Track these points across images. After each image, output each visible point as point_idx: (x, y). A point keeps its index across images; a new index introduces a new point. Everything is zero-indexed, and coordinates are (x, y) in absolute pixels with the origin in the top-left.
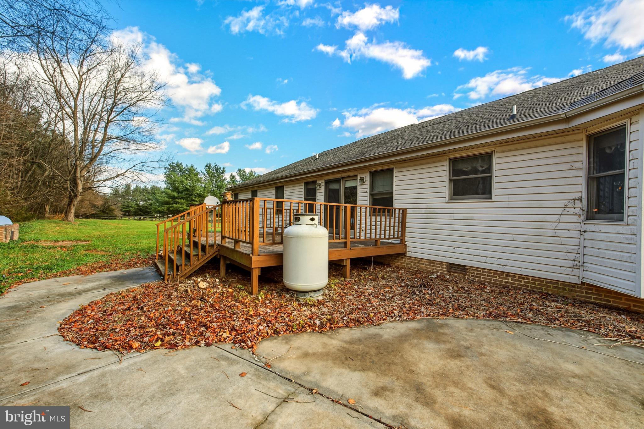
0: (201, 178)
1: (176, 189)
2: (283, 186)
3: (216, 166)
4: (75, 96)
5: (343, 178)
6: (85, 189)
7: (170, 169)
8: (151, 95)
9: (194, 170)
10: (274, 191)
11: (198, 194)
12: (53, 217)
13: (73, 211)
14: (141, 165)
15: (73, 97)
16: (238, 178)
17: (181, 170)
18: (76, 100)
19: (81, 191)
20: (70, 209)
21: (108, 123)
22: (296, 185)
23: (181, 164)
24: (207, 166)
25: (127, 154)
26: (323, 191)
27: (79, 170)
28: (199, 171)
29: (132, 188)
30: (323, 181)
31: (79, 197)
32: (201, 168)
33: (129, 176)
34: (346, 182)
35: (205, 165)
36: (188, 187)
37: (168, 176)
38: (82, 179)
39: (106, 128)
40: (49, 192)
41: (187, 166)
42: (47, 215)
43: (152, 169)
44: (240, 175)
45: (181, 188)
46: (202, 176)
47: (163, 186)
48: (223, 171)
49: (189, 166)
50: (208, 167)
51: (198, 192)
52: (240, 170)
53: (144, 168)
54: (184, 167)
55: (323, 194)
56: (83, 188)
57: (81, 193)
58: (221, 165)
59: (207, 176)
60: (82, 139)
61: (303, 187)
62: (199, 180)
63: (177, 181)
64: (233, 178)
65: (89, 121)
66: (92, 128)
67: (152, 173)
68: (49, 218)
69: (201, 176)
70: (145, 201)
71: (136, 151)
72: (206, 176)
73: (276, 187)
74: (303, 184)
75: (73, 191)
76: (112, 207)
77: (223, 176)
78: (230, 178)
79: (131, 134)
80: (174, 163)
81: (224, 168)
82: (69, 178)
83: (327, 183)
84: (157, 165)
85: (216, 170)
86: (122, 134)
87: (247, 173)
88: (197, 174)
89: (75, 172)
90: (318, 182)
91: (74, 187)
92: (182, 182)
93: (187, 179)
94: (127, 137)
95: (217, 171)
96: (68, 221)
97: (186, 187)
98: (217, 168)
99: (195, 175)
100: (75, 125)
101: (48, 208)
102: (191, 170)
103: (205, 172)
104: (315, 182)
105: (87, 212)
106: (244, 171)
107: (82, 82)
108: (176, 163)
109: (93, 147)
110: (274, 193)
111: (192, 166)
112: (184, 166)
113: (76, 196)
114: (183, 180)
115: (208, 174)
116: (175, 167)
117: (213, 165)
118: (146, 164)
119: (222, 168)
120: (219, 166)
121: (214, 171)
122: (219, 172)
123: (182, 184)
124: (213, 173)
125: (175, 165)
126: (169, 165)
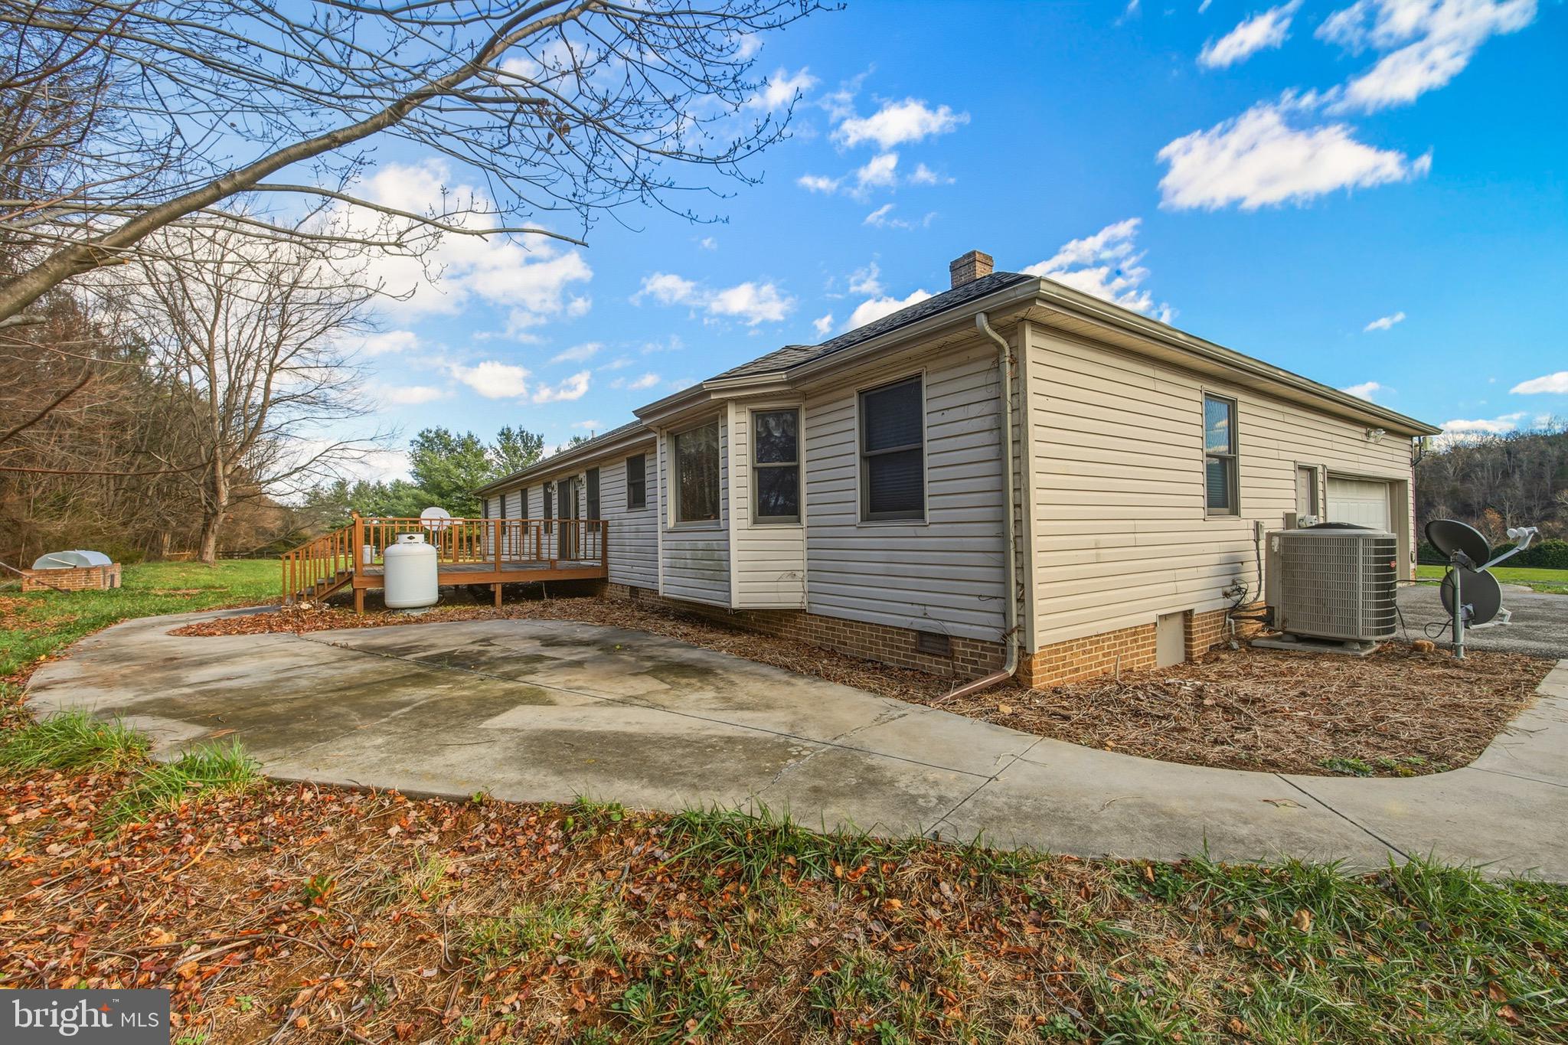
0: (490, 462)
1: (435, 488)
2: (527, 489)
3: (522, 432)
4: (209, 327)
5: (571, 478)
6: (236, 499)
7: (423, 445)
8: (350, 316)
9: (476, 443)
10: (520, 496)
12: (178, 558)
13: (212, 542)
14: (341, 446)
15: (207, 329)
17: (445, 447)
18: (211, 333)
19: (225, 504)
20: (207, 538)
21: (270, 375)
23: (446, 433)
24: (502, 434)
25: (308, 430)
26: (557, 496)
27: (220, 465)
28: (486, 446)
29: (350, 488)
30: (556, 482)
31: (222, 516)
32: (489, 440)
33: (317, 470)
35: (499, 431)
36: (461, 483)
37: (419, 461)
38: (227, 481)
39: (268, 382)
40: (168, 506)
41: (459, 436)
42: (166, 553)
43: (363, 453)
45: (446, 485)
46: (493, 456)
47: (409, 480)
48: (539, 444)
50: (506, 435)
53: (346, 454)
54: (452, 438)
55: (557, 501)
56: (230, 497)
57: (225, 507)
58: (533, 430)
59: (504, 455)
60: (227, 400)
62: (485, 466)
63: (436, 470)
65: (238, 367)
66: (244, 383)
68: (170, 559)
69: (489, 456)
70: (380, 515)
71: (328, 422)
72: (501, 457)
73: (521, 490)
74: (542, 486)
75: (210, 504)
76: (304, 531)
77: (537, 455)
80: (431, 431)
81: (539, 439)
82: (202, 482)
84: (371, 446)
85: (523, 441)
86: (300, 391)
88: (481, 453)
89: (214, 469)
90: (552, 483)
91: (212, 497)
92: (447, 471)
93: (458, 465)
94: (310, 396)
95: (525, 444)
96: (203, 561)
98: (526, 438)
99: (476, 456)
100: (210, 381)
101: (167, 539)
102: (469, 444)
103: (499, 447)
105: (249, 546)
107: (221, 299)
108: (434, 429)
109: (247, 419)
111: (470, 436)
112: (454, 436)
113: (216, 514)
114: (451, 467)
115: (504, 452)
116: (433, 439)
117: (515, 430)
118: (349, 445)
119: (535, 438)
120: (530, 432)
121: (520, 444)
122: (532, 444)
123: (448, 477)
124: (515, 450)
125: (432, 435)
126: (421, 435)
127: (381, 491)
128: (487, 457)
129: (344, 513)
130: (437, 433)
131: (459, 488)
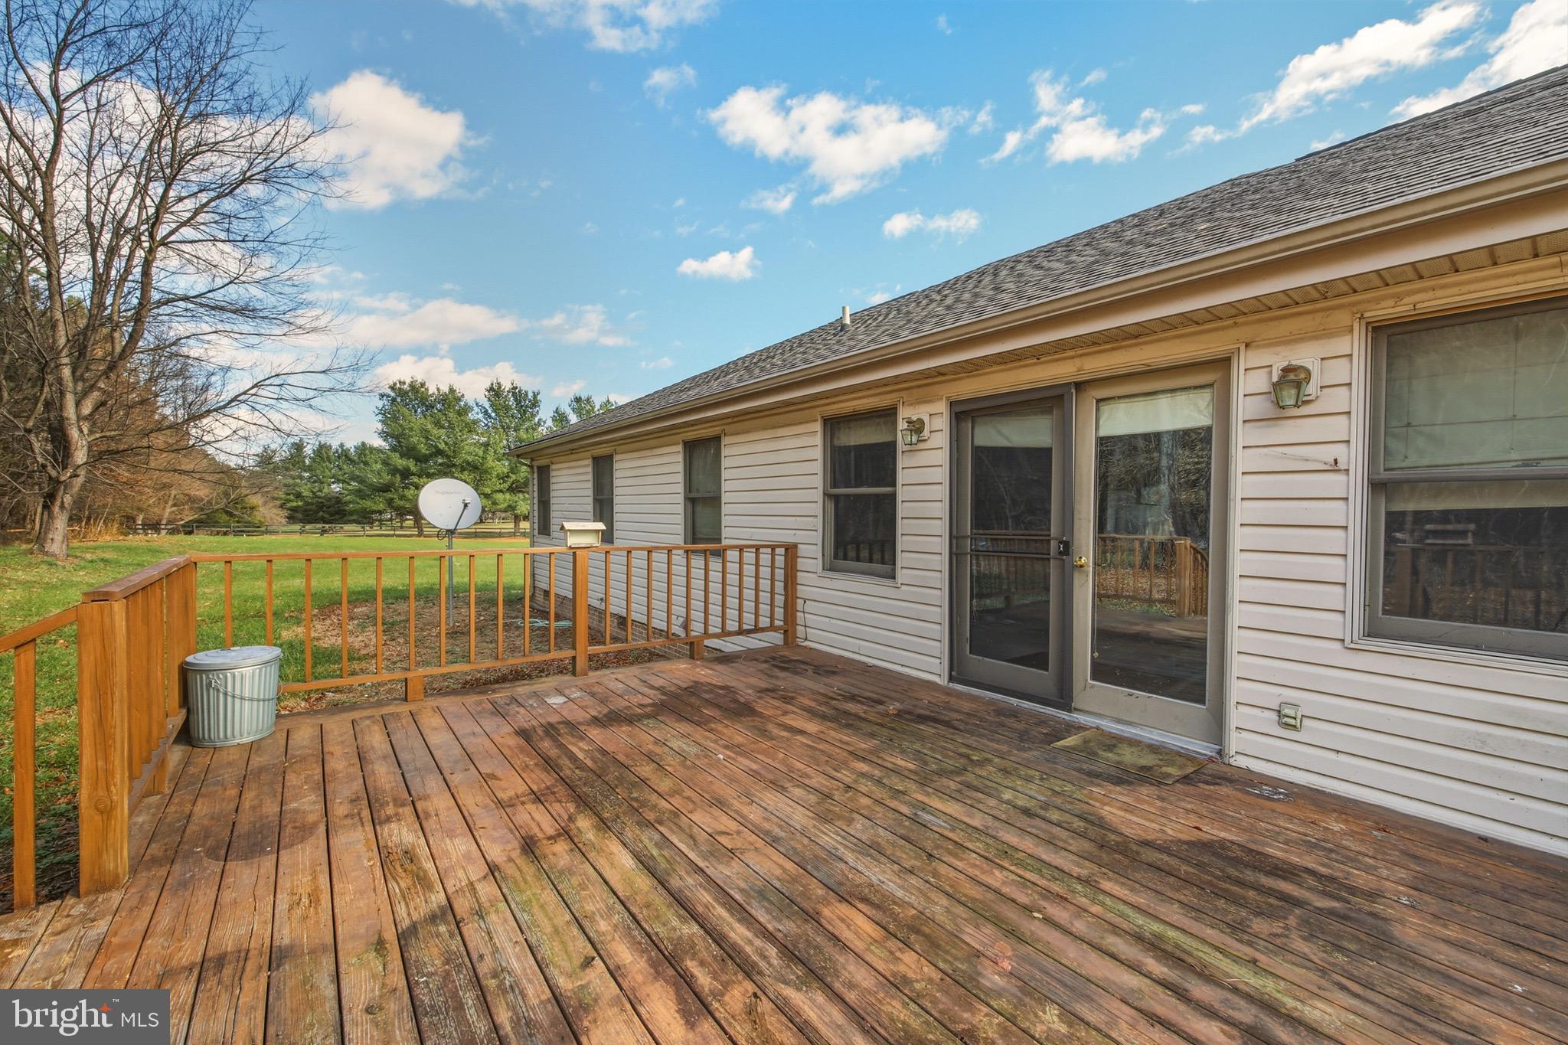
0: (475, 422)
1: (409, 452)
2: (717, 440)
3: (516, 388)
4: (43, 167)
5: (1080, 386)
7: (394, 400)
9: (459, 399)
10: (680, 458)
11: (468, 463)
14: (277, 381)
15: (38, 170)
16: (573, 419)
17: (422, 402)
18: (46, 177)
22: (781, 432)
23: (423, 385)
24: (491, 389)
26: (942, 457)
28: (471, 403)
29: (308, 450)
30: (942, 407)
34: (1106, 408)
35: (488, 386)
36: (442, 446)
37: (389, 418)
38: (84, 425)
39: (148, 264)
41: (438, 389)
43: (312, 393)
44: (578, 411)
45: (423, 449)
46: (480, 416)
47: (378, 442)
48: (535, 403)
49: (446, 390)
50: (495, 391)
51: (470, 458)
52: (578, 400)
53: (284, 392)
54: (430, 392)
55: (942, 475)
56: (90, 454)
58: (528, 388)
59: (493, 415)
61: (818, 440)
62: (471, 427)
63: (411, 430)
64: (560, 417)
67: (311, 406)
69: (475, 415)
70: (344, 482)
72: (490, 417)
73: (686, 444)
74: (818, 427)
76: (250, 499)
77: (534, 415)
78: (554, 419)
79: (232, 288)
80: (404, 383)
81: (535, 395)
83: (963, 414)
84: (324, 382)
85: (516, 400)
86: (201, 288)
87: (597, 407)
88: (467, 409)
90: (905, 413)
92: (425, 432)
93: (438, 424)
94: (218, 296)
95: (518, 401)
97: (436, 447)
98: (518, 394)
102: (450, 400)
103: (487, 405)
104: (888, 414)
106: (588, 400)
108: (408, 381)
110: (680, 468)
111: (452, 390)
112: (432, 390)
114: (429, 426)
115: (494, 411)
116: (407, 393)
117: (507, 386)
118: (291, 380)
119: (530, 395)
120: (524, 389)
121: (512, 402)
122: (524, 404)
123: (427, 438)
124: (507, 408)
125: (406, 387)
126: (392, 388)
127: (344, 454)
128: (471, 416)
129: (301, 478)
130: (411, 386)
131: (439, 452)
